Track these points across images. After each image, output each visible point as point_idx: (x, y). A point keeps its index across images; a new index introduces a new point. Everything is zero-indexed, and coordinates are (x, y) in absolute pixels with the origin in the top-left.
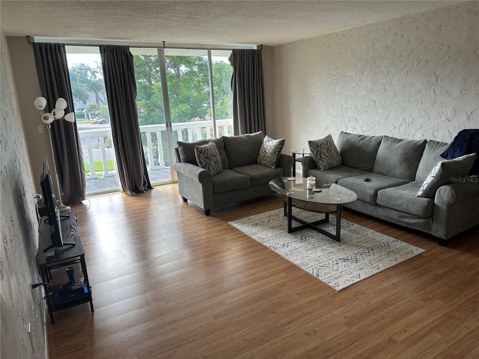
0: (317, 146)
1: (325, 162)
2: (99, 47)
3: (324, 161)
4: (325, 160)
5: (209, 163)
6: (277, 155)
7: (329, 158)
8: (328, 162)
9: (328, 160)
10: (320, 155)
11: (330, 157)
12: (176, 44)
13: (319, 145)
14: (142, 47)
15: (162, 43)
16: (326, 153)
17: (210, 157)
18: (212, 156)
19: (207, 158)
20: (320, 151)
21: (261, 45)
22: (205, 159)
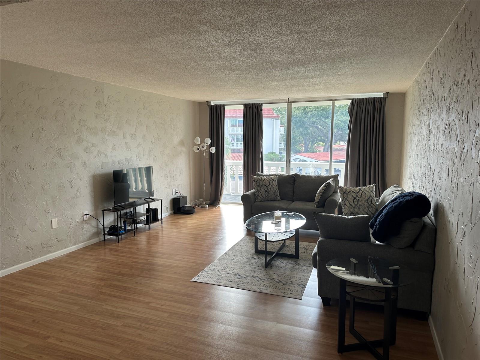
0: (344, 193)
1: (346, 210)
2: (243, 105)
3: (346, 208)
4: (348, 208)
5: (259, 190)
6: (321, 196)
7: (352, 206)
8: (350, 210)
9: (351, 208)
10: (345, 201)
11: (354, 206)
12: (302, 98)
13: (347, 192)
14: (271, 104)
15: (287, 99)
16: (351, 201)
17: (262, 186)
18: (263, 185)
19: (258, 186)
20: (346, 197)
21: (388, 93)
22: (257, 186)
